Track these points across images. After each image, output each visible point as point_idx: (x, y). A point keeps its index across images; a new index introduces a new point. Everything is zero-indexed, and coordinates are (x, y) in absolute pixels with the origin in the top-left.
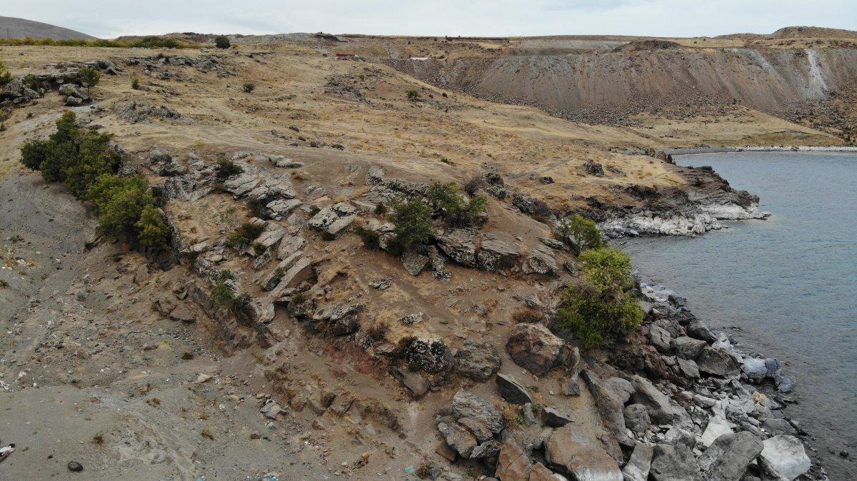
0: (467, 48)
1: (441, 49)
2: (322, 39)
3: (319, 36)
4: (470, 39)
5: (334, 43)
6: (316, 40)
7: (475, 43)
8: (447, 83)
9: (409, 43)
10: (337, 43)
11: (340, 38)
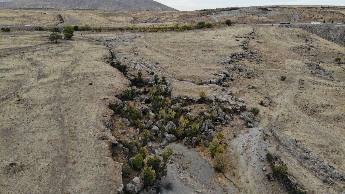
0: (334, 13)
1: (320, 14)
2: (261, 10)
3: (260, 8)
4: (334, 8)
5: (266, 11)
6: (258, 11)
7: (338, 11)
8: (335, 39)
9: (304, 11)
10: (268, 12)
11: (269, 9)
